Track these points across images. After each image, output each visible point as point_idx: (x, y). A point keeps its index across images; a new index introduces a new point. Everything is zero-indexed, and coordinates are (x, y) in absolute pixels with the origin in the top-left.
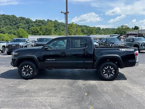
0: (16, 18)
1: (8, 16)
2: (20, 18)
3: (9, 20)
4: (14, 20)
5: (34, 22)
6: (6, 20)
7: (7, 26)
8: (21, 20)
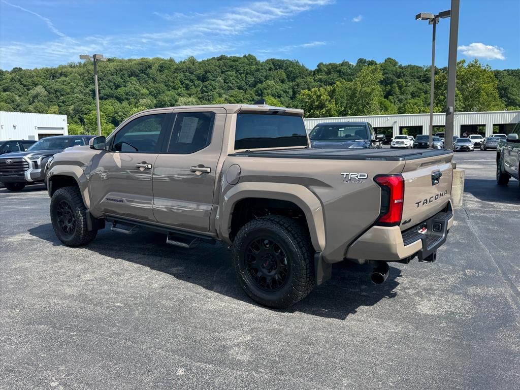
0: (257, 63)
1: (234, 61)
2: (267, 62)
3: (236, 73)
4: (250, 70)
5: (313, 73)
6: (229, 73)
7: (231, 91)
8: (270, 70)
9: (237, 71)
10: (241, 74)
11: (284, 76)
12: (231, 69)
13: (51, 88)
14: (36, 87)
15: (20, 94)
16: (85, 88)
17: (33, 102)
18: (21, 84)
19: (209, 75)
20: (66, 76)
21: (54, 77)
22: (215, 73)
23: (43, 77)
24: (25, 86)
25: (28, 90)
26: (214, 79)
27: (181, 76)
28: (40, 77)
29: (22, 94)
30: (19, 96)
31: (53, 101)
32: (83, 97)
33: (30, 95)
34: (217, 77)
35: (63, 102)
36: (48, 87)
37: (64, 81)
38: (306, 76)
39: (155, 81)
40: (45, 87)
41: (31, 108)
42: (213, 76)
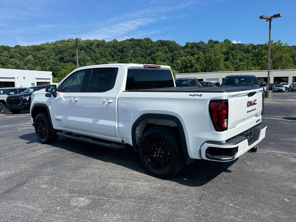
0: (152, 42)
1: (139, 41)
2: (157, 42)
3: (140, 48)
4: (148, 47)
5: (183, 48)
6: (136, 48)
7: (137, 58)
8: (159, 46)
9: (141, 47)
10: (142, 48)
11: (167, 49)
12: (137, 46)
13: (37, 56)
14: (28, 56)
15: (19, 59)
16: (55, 56)
17: (27, 64)
18: (20, 54)
19: (125, 49)
20: (45, 50)
21: (38, 50)
22: (128, 48)
23: (32, 50)
24: (22, 55)
25: (24, 57)
26: (128, 51)
27: (109, 50)
28: (31, 50)
29: (21, 59)
30: (19, 61)
31: (38, 63)
32: (54, 61)
33: (25, 60)
34: (129, 50)
35: (43, 64)
36: (35, 56)
37: (44, 53)
38: (179, 50)
39: (94, 52)
40: (33, 56)
41: (25, 67)
42: (127, 50)
